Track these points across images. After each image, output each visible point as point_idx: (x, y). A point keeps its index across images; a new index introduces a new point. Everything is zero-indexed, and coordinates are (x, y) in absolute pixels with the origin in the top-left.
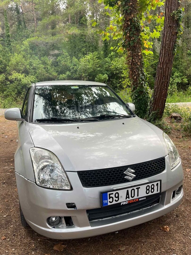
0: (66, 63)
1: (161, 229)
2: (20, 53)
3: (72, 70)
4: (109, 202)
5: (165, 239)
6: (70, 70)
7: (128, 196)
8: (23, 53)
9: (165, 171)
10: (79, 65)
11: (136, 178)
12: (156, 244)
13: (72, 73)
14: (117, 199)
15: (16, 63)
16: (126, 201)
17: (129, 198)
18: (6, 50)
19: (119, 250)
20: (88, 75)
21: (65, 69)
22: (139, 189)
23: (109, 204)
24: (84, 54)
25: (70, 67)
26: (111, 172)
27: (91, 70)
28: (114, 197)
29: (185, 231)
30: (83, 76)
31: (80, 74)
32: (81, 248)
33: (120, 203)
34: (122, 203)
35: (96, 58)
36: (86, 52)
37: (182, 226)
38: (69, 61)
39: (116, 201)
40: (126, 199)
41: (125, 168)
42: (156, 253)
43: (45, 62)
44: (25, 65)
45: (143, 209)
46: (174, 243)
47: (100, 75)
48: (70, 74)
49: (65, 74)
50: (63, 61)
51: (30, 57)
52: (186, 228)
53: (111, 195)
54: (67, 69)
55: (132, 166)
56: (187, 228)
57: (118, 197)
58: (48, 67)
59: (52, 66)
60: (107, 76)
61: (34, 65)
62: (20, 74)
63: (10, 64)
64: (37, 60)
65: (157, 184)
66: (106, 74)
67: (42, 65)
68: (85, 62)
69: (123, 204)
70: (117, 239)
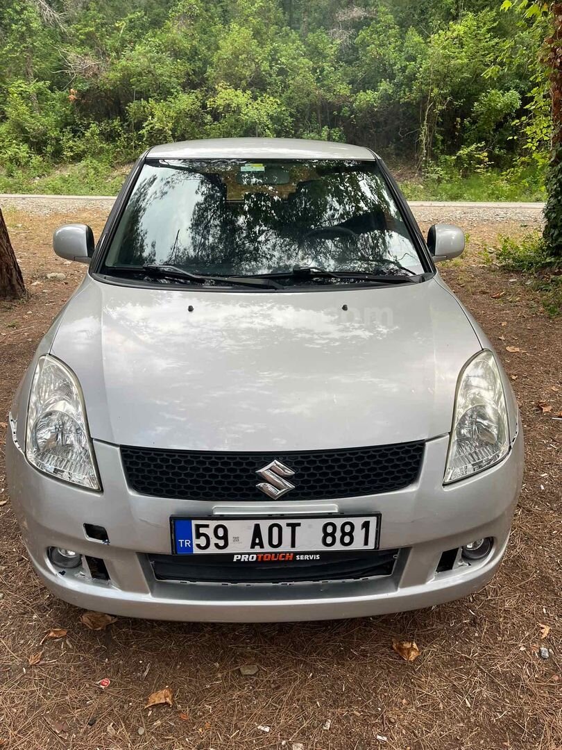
0: (382, 51)
1: (392, 648)
2: (246, 20)
3: (400, 74)
4: (197, 546)
5: (386, 680)
6: (391, 77)
7: (257, 541)
8: (254, 21)
9: (412, 489)
10: (425, 55)
11: (298, 494)
12: (347, 688)
13: (398, 86)
14: (221, 543)
15: (232, 55)
16: (249, 554)
17: (262, 547)
18: (212, 13)
19: (239, 670)
20: (451, 94)
21: (379, 72)
22: (297, 528)
23: (196, 551)
24: (451, 17)
25: (395, 64)
26: (205, 463)
27: (465, 75)
28: (211, 535)
29: (465, 677)
30: (433, 95)
31: (421, 91)
32: (147, 636)
33: (232, 555)
34: (236, 556)
35: (489, 31)
36: (456, 10)
37: (467, 659)
38: (393, 43)
39: (217, 545)
40: (253, 547)
41: (266, 457)
42: (333, 714)
43: (316, 48)
44: (257, 61)
45: (329, 581)
46: (404, 701)
47: (493, 92)
48: (390, 91)
49: (375, 89)
50: (376, 45)
51: (277, 33)
52: (478, 668)
53: (201, 529)
54: (385, 70)
55: (288, 457)
56: (481, 670)
57: (225, 538)
58: (326, 66)
59: (337, 62)
60: (518, 95)
61: (283, 60)
62: (239, 92)
63: (215, 60)
64: (294, 42)
65: (366, 525)
66: (516, 88)
67: (306, 60)
68: (444, 48)
69: (239, 558)
70: (250, 639)
